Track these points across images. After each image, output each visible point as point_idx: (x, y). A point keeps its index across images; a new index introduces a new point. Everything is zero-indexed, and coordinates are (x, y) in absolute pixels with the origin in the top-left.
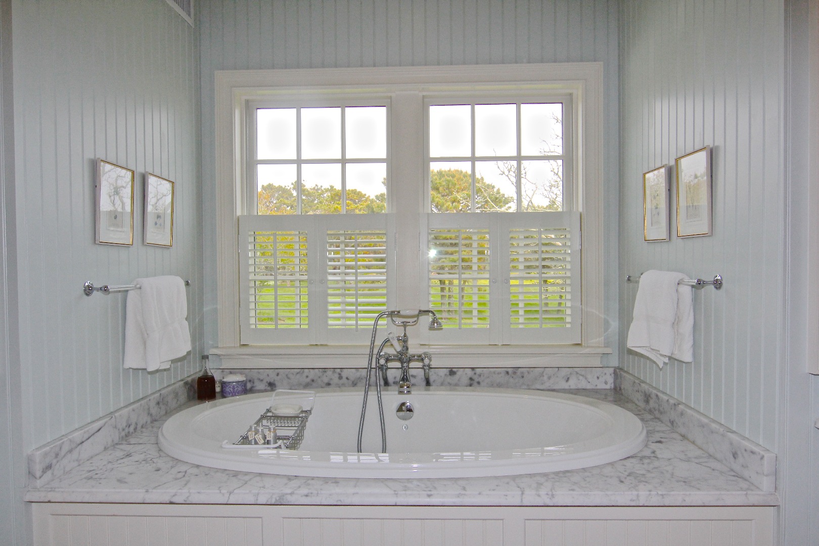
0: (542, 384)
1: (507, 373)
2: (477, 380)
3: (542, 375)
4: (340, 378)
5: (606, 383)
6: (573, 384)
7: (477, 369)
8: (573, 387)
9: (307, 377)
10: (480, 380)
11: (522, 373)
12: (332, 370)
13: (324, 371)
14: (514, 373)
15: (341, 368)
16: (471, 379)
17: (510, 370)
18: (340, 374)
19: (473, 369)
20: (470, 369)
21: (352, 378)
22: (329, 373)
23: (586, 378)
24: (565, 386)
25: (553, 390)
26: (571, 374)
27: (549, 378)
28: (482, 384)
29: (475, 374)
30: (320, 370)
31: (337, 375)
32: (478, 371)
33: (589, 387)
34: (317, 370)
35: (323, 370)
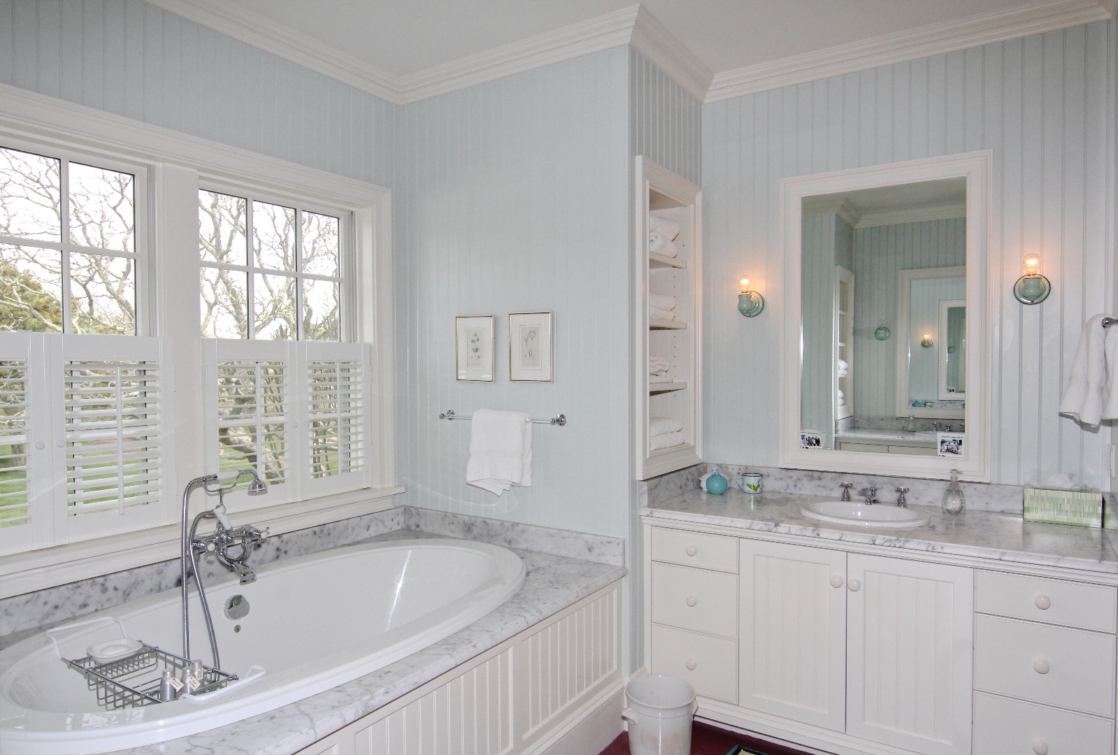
0: (347, 538)
1: (315, 533)
2: (283, 549)
3: (346, 528)
4: (104, 590)
5: (398, 524)
6: (373, 532)
7: (284, 536)
8: (373, 534)
9: (45, 603)
10: (287, 548)
11: (329, 530)
12: (90, 581)
13: (76, 587)
14: (321, 531)
15: (105, 575)
16: (278, 549)
17: (317, 529)
18: (103, 585)
19: (279, 536)
20: (277, 537)
21: (122, 586)
22: (86, 588)
23: (383, 523)
24: (366, 535)
25: (359, 542)
26: (371, 521)
27: (353, 530)
28: (289, 552)
29: (282, 542)
30: (70, 586)
31: (98, 588)
32: (285, 537)
33: (386, 531)
34: (64, 587)
35: (75, 585)
